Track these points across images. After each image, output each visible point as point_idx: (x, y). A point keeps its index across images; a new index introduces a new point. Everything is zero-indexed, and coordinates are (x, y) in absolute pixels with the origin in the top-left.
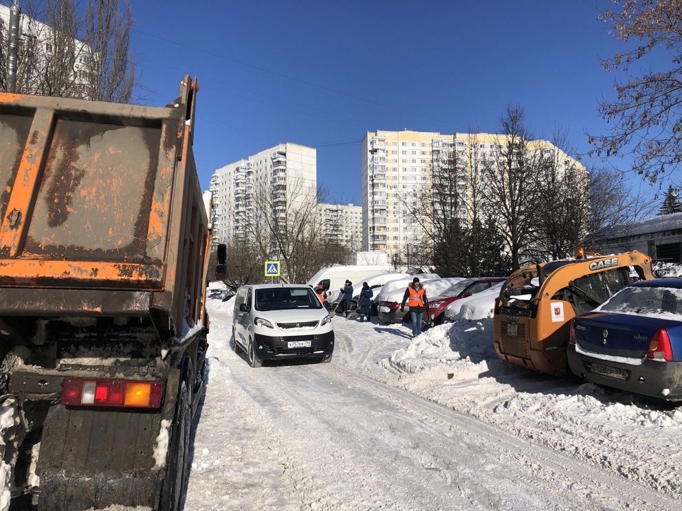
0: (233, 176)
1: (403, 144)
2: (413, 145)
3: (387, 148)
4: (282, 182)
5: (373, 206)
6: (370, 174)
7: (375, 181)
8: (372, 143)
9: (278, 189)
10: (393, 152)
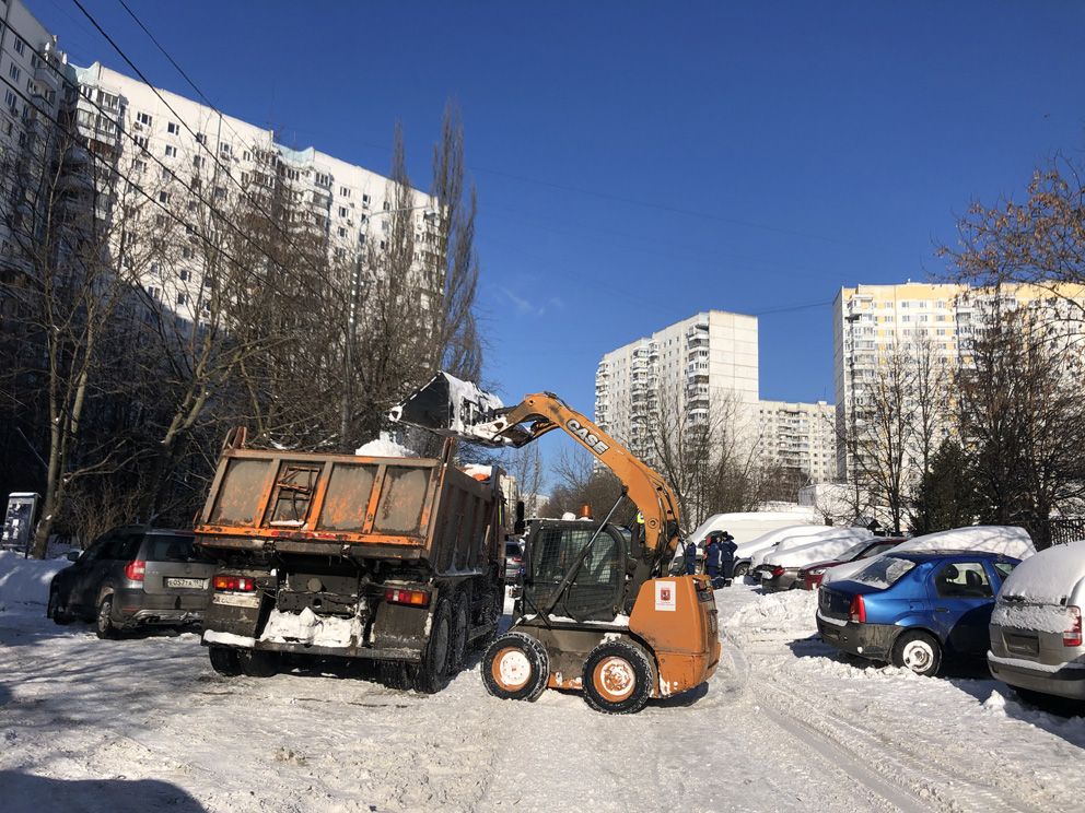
0: (629, 364)
1: (904, 305)
2: (922, 305)
3: (876, 312)
4: (702, 372)
5: (854, 407)
6: (848, 355)
7: (855, 367)
8: (850, 305)
9: (696, 382)
10: (887, 319)
